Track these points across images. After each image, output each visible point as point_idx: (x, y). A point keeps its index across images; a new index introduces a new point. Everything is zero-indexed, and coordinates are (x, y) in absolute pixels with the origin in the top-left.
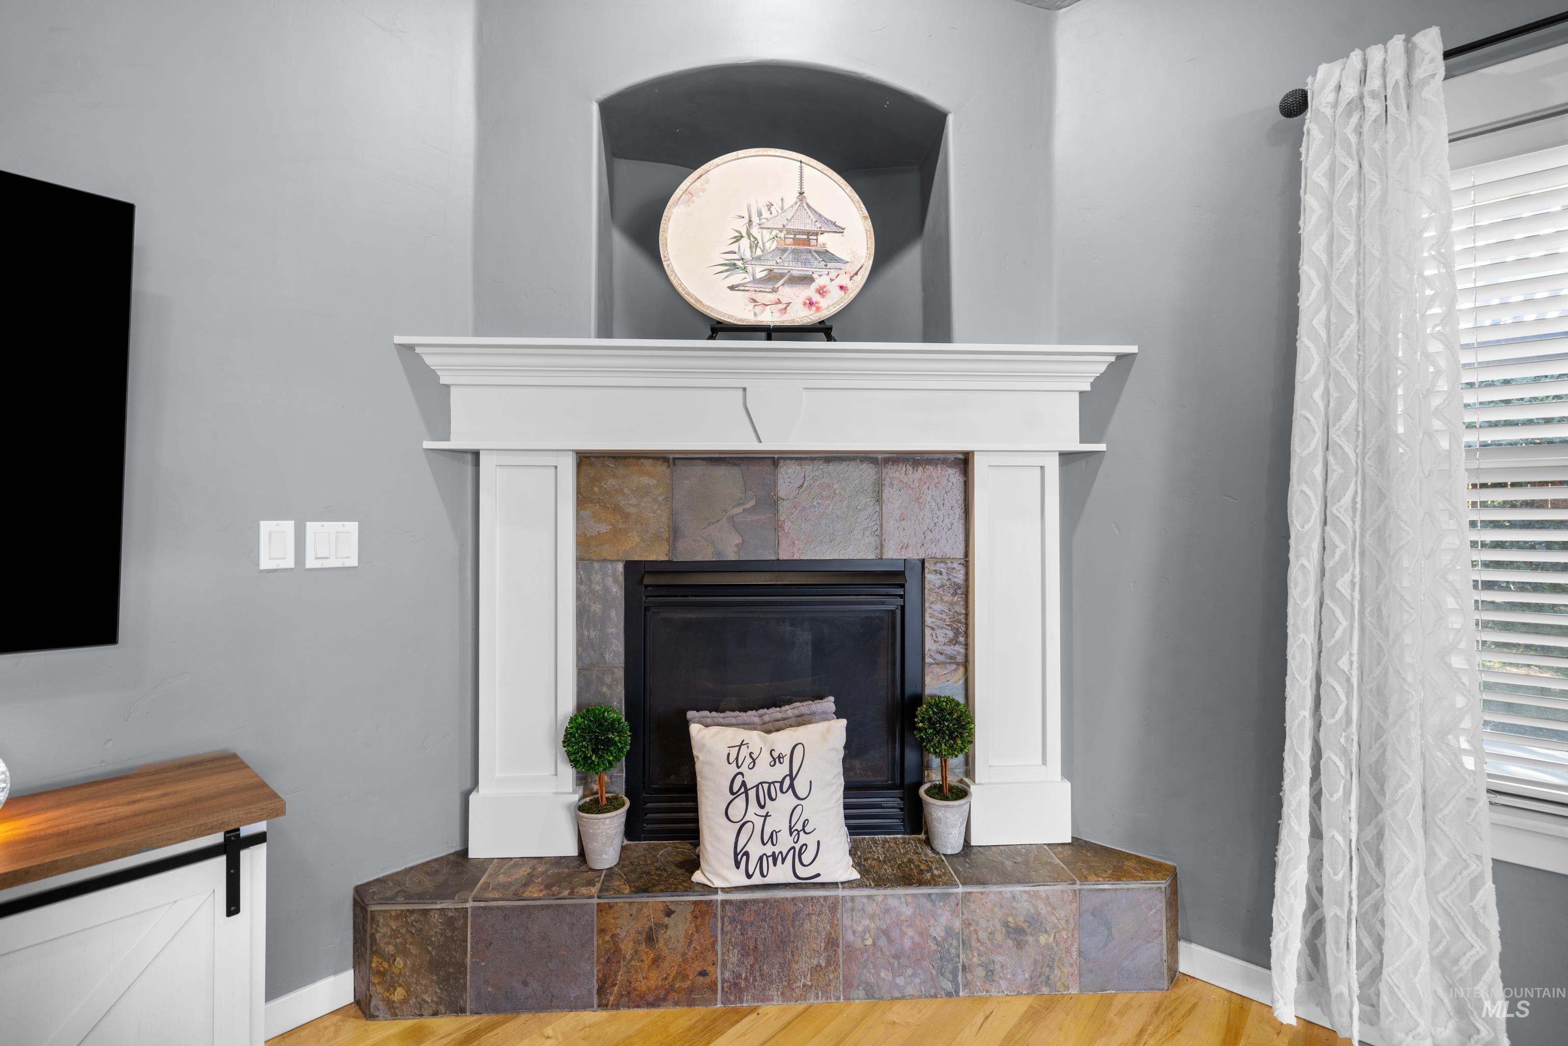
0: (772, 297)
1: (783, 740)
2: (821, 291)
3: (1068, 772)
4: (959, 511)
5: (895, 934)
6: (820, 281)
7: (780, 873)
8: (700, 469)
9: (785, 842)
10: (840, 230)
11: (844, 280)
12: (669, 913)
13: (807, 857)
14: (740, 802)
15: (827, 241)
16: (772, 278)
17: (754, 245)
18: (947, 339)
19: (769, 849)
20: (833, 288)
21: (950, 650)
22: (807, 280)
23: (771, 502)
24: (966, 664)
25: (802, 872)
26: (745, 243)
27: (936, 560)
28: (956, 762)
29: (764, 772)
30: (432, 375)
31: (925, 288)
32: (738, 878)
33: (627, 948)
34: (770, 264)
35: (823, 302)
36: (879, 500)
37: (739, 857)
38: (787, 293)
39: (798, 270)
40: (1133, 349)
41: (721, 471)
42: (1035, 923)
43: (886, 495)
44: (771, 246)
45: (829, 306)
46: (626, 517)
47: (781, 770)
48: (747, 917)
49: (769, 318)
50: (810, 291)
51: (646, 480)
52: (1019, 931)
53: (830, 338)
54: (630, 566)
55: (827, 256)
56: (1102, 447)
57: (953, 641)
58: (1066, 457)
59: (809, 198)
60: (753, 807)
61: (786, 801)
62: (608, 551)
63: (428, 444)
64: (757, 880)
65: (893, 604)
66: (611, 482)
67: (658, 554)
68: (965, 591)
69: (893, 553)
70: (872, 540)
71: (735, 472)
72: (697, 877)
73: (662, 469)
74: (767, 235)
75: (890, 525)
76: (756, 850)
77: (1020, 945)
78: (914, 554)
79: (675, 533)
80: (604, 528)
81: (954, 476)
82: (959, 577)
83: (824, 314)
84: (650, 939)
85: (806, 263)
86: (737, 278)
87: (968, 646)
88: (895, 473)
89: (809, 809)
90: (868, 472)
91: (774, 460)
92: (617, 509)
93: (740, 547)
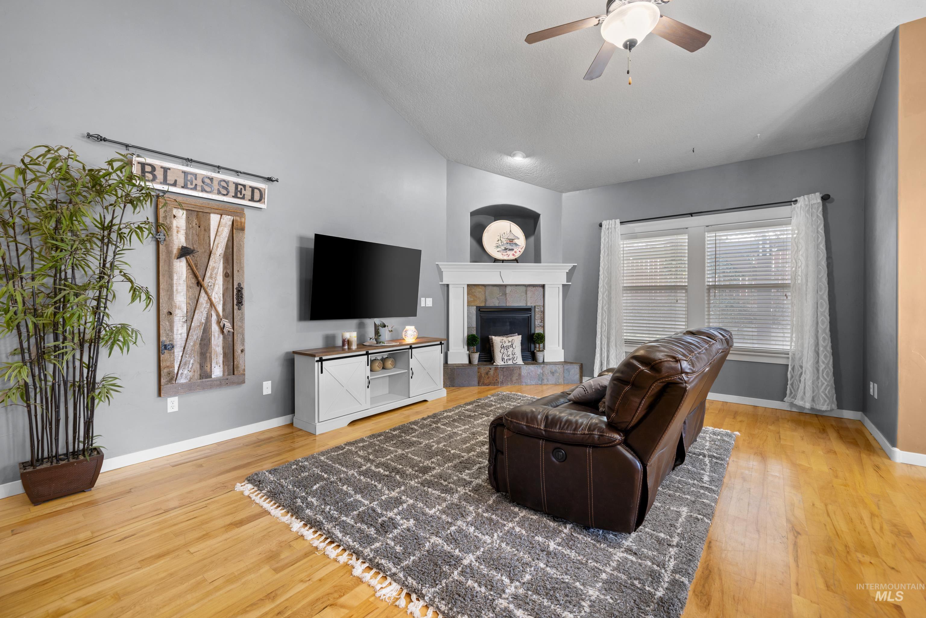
0: (506, 253)
1: (510, 339)
2: (515, 252)
3: (563, 348)
4: (542, 296)
5: (531, 374)
6: (515, 250)
7: (510, 362)
8: (491, 288)
9: (511, 356)
10: (519, 239)
11: (520, 250)
12: (490, 369)
13: (515, 359)
14: (503, 349)
15: (516, 241)
16: (506, 249)
17: (502, 242)
18: (540, 263)
19: (508, 358)
20: (518, 251)
21: (540, 324)
22: (513, 250)
23: (505, 294)
24: (544, 327)
25: (514, 362)
26: (500, 241)
27: (538, 306)
28: (541, 345)
29: (507, 344)
30: (441, 269)
31: (535, 247)
32: (502, 363)
33: (483, 375)
34: (505, 246)
35: (516, 254)
36: (526, 294)
37: (503, 359)
38: (509, 252)
39: (511, 248)
40: (576, 264)
41: (495, 288)
42: (556, 371)
43: (528, 292)
44: (505, 242)
45: (518, 255)
46: (476, 297)
47: (510, 344)
48: (504, 370)
49: (506, 258)
50: (513, 252)
51: (480, 290)
52: (553, 373)
53: (517, 262)
54: (477, 307)
55: (516, 244)
56: (570, 283)
57: (541, 322)
58: (563, 285)
59: (512, 232)
60: (505, 350)
61: (511, 349)
62: (473, 304)
63: (440, 283)
64: (506, 364)
65: (529, 315)
66: (473, 290)
67: (482, 305)
68: (543, 312)
69: (529, 304)
70: (525, 302)
71: (498, 288)
72: (494, 364)
73: (483, 287)
74: (504, 240)
75: (528, 299)
76: (506, 358)
77: (553, 375)
78: (533, 305)
79: (486, 300)
80: (472, 299)
81: (541, 289)
82: (542, 310)
83: (516, 257)
84: (487, 374)
85: (512, 246)
86: (499, 249)
87: (544, 323)
88: (529, 288)
89: (515, 351)
90: (524, 288)
91: (506, 286)
92: (474, 295)
93: (499, 303)
